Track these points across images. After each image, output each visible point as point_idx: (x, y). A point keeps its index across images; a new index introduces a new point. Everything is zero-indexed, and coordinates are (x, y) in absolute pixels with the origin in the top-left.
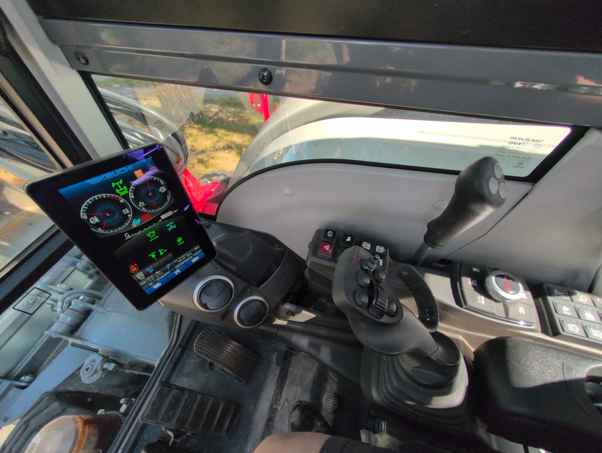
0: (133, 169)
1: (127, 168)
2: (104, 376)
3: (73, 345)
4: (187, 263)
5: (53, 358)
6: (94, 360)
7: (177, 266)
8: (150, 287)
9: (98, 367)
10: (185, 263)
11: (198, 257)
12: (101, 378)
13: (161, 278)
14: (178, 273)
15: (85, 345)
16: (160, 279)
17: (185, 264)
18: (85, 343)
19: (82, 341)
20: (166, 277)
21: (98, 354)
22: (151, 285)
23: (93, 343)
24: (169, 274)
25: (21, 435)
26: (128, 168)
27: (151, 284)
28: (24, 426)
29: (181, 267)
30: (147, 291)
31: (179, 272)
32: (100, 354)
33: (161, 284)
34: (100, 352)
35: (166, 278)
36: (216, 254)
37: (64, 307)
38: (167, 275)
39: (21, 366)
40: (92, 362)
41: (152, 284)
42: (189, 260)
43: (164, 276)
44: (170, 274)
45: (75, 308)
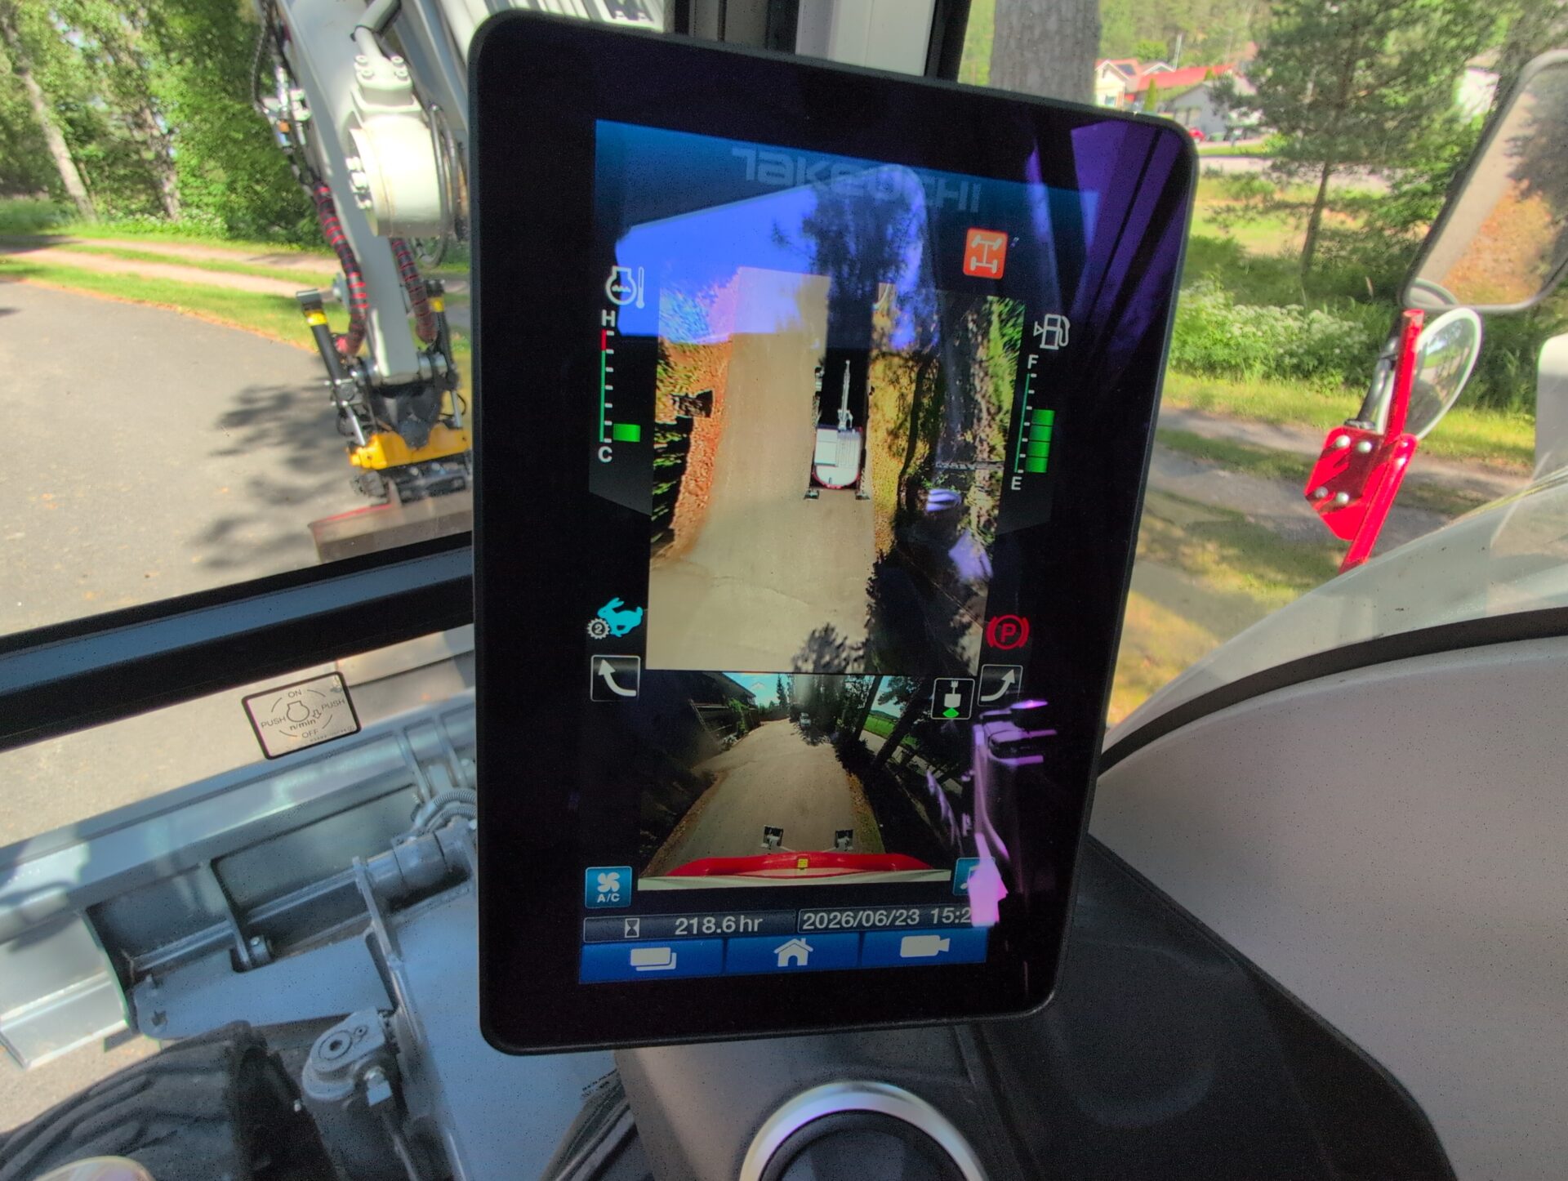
0: (975, 209)
1: (948, 186)
2: (347, 1103)
3: (371, 941)
4: (868, 936)
5: (334, 938)
6: (364, 1030)
7: (813, 919)
8: (617, 937)
9: (354, 1062)
10: (861, 930)
11: (944, 945)
12: (337, 1104)
13: (700, 925)
14: (793, 959)
15: (388, 964)
16: (689, 928)
17: (855, 937)
18: (391, 961)
19: (389, 947)
20: (725, 937)
21: (386, 1019)
22: (632, 932)
23: (404, 975)
24: (746, 934)
25: (123, 1098)
26: (958, 189)
27: (632, 924)
28: (143, 1078)
29: (828, 937)
30: (589, 950)
31: (803, 961)
32: (387, 1025)
33: (673, 966)
34: (394, 1020)
35: (719, 942)
36: (1046, 996)
37: (430, 824)
38: (736, 933)
39: (280, 905)
40: (358, 1033)
41: (637, 928)
42: (892, 927)
43: (718, 925)
44: (753, 934)
45: (445, 843)
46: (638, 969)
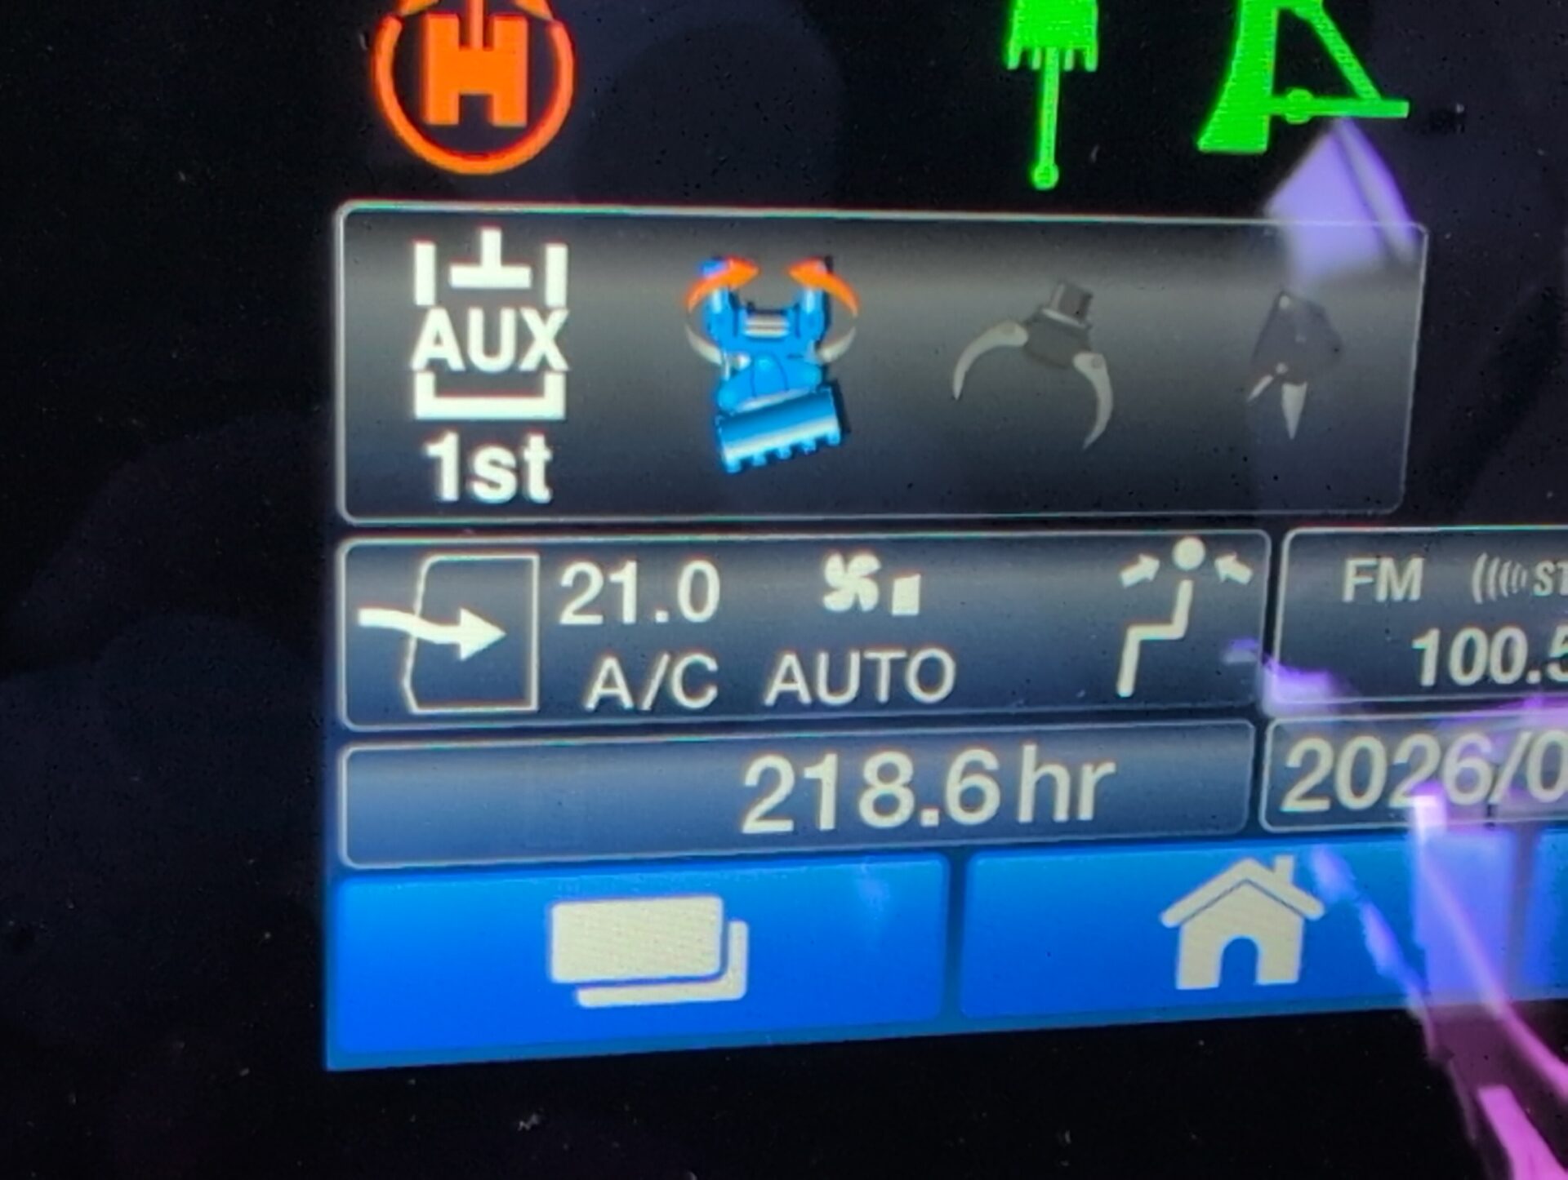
13: (849, 788)
14: (1240, 958)
16: (802, 802)
20: (954, 845)
24: (1044, 833)
31: (1280, 965)
35: (931, 868)
38: (1003, 830)
43: (928, 792)
44: (1075, 836)
46: (587, 999)
